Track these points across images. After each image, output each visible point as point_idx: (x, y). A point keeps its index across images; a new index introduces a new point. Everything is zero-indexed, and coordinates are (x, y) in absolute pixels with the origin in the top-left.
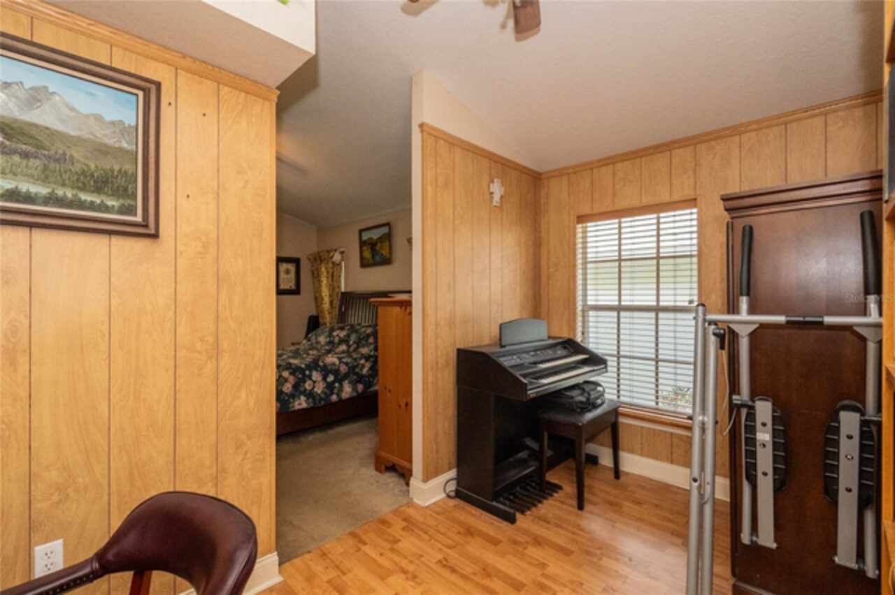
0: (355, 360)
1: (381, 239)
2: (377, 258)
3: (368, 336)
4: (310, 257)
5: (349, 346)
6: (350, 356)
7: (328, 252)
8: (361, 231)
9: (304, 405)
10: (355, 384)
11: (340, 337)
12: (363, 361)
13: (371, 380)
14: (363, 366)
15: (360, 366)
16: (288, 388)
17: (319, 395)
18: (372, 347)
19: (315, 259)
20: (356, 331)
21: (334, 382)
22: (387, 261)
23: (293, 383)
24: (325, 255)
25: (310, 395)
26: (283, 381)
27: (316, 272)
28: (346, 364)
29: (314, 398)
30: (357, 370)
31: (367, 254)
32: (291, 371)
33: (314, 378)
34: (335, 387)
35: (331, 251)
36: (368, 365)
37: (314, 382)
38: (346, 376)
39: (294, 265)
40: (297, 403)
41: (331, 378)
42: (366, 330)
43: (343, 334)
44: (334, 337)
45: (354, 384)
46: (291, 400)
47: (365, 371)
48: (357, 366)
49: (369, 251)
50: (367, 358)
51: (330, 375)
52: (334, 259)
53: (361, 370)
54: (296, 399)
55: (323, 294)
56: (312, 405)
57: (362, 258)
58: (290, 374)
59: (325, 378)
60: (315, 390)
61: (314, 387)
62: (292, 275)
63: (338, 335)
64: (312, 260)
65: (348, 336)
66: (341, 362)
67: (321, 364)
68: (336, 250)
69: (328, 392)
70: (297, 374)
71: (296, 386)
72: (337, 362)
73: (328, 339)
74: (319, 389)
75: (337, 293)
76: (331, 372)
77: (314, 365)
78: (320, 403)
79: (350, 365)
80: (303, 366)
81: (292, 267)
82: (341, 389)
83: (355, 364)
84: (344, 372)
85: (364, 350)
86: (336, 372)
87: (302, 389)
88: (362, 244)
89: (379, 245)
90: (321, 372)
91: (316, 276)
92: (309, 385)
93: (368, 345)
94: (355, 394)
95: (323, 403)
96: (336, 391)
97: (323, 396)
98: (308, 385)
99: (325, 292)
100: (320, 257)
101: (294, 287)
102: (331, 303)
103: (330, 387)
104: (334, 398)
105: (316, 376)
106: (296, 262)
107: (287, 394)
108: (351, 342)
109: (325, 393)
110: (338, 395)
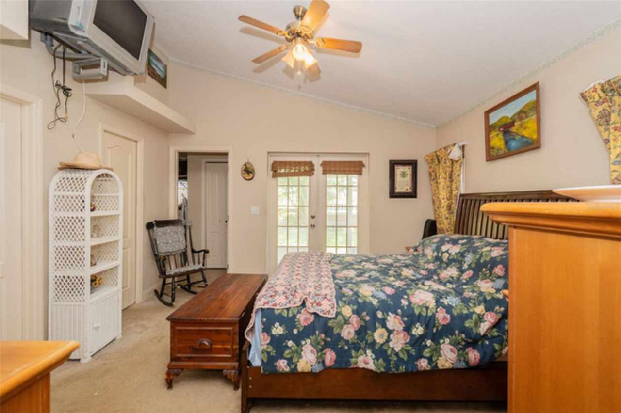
0: (466, 301)
1: (522, 114)
2: (514, 144)
3: (494, 262)
4: (427, 158)
5: (462, 271)
6: (459, 293)
7: (445, 148)
8: (488, 113)
9: (371, 366)
10: (463, 349)
11: (450, 254)
12: (480, 309)
13: (497, 346)
14: (481, 319)
15: (474, 316)
16: (349, 333)
17: (397, 354)
18: (500, 283)
19: (432, 160)
20: (475, 251)
21: (423, 337)
22: (532, 145)
23: (356, 326)
24: (441, 154)
25: (381, 353)
26: (343, 321)
27: (433, 173)
28: (449, 309)
29: (387, 360)
30: (467, 324)
31: (498, 141)
32: (355, 307)
33: (390, 325)
34: (426, 346)
35: (449, 146)
36: (490, 319)
37: (390, 332)
38: (447, 331)
39: (411, 167)
40: (361, 358)
41: (418, 330)
42: (490, 251)
43: (455, 250)
44: (442, 253)
45: (461, 348)
46: (353, 353)
47: (483, 328)
48: (468, 316)
49: (501, 136)
50: (490, 305)
51: (418, 325)
52: (451, 156)
53: (477, 324)
54: (361, 351)
55: (441, 197)
56: (383, 370)
57: (489, 148)
58: (354, 312)
59: (408, 329)
60: (391, 344)
61: (388, 340)
62: (409, 178)
63: (447, 251)
64: (430, 161)
65: (462, 255)
66: (438, 303)
67: (404, 303)
68: (454, 145)
69: (413, 352)
70: (364, 313)
71: (361, 332)
72: (432, 304)
73: (435, 254)
74: (398, 343)
75: (456, 196)
76: (419, 318)
77: (391, 305)
78: (397, 368)
79: (455, 313)
80: (375, 302)
81: (408, 170)
82: (437, 351)
83: (465, 312)
84: (442, 322)
85: (486, 286)
86: (429, 322)
87: (370, 340)
88: (489, 129)
89: (517, 124)
90: (402, 316)
91: (433, 177)
92: (382, 336)
93: (491, 276)
94: (462, 365)
95: (402, 369)
96: (427, 352)
97: (405, 357)
98: (379, 336)
99: (443, 194)
100: (437, 156)
101: (410, 190)
102: (449, 207)
103: (417, 343)
104: (423, 364)
105: (394, 321)
106: (413, 164)
107: (347, 342)
108: (465, 266)
109: (408, 352)
110: (430, 359)
